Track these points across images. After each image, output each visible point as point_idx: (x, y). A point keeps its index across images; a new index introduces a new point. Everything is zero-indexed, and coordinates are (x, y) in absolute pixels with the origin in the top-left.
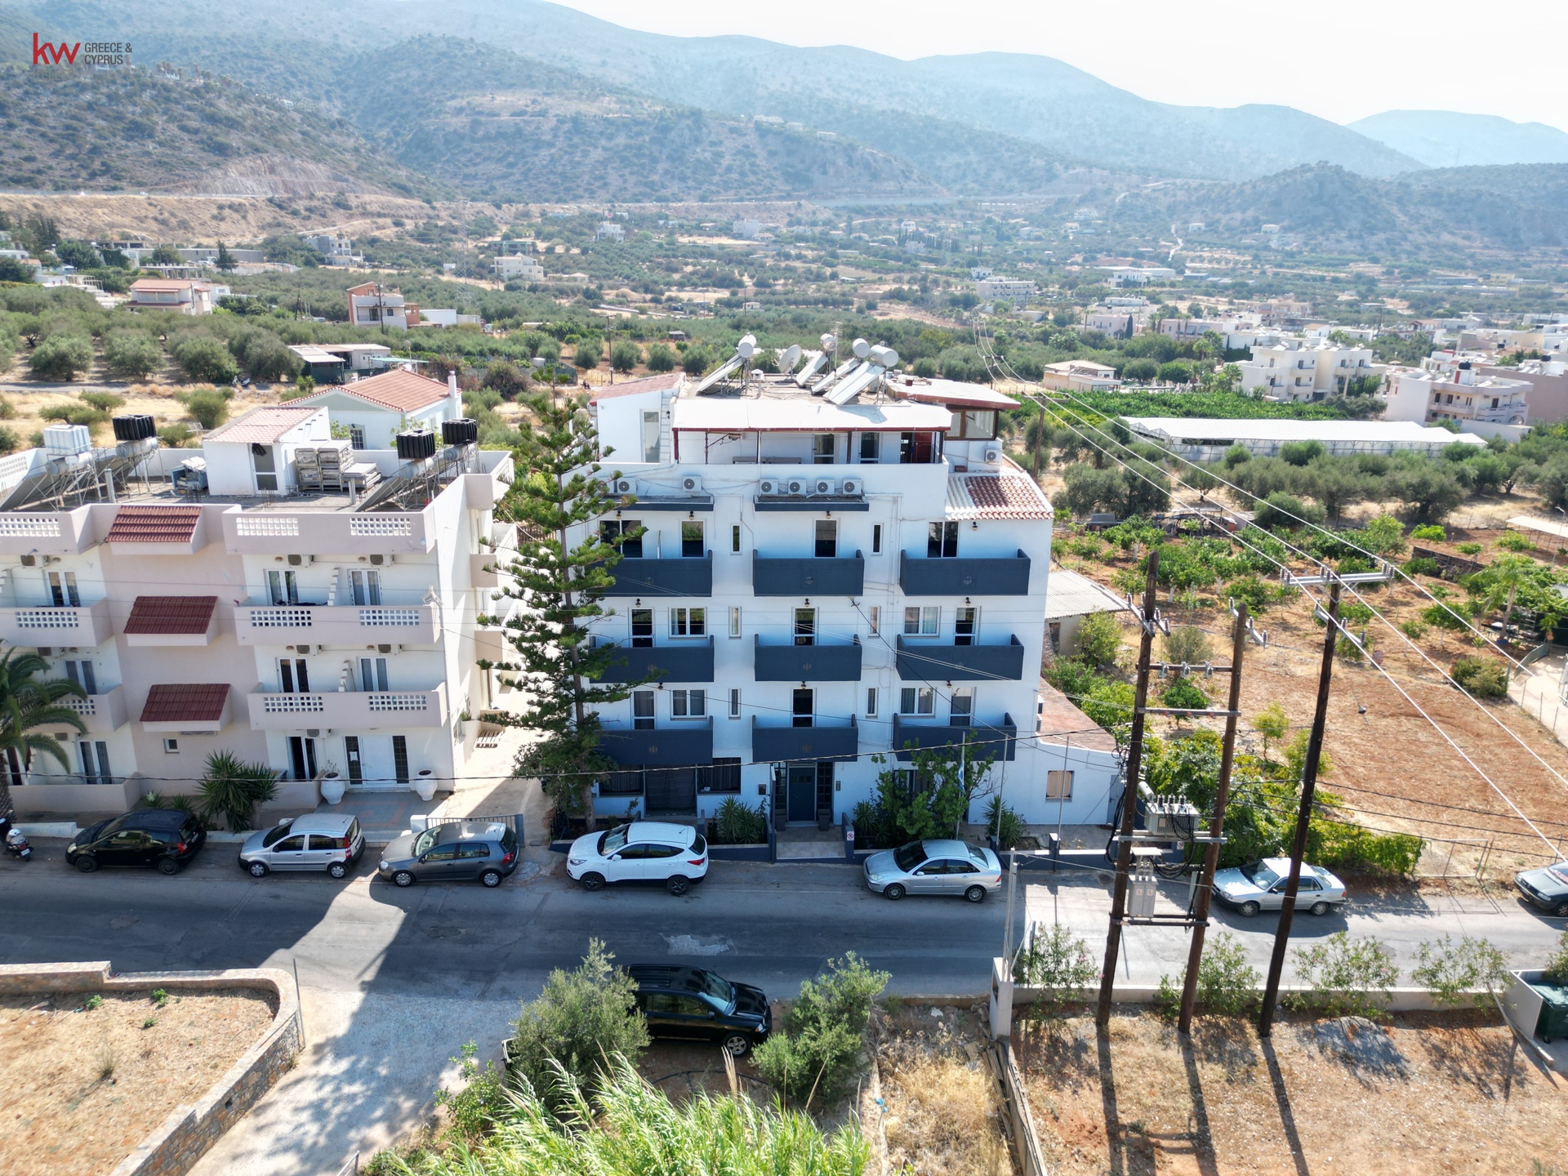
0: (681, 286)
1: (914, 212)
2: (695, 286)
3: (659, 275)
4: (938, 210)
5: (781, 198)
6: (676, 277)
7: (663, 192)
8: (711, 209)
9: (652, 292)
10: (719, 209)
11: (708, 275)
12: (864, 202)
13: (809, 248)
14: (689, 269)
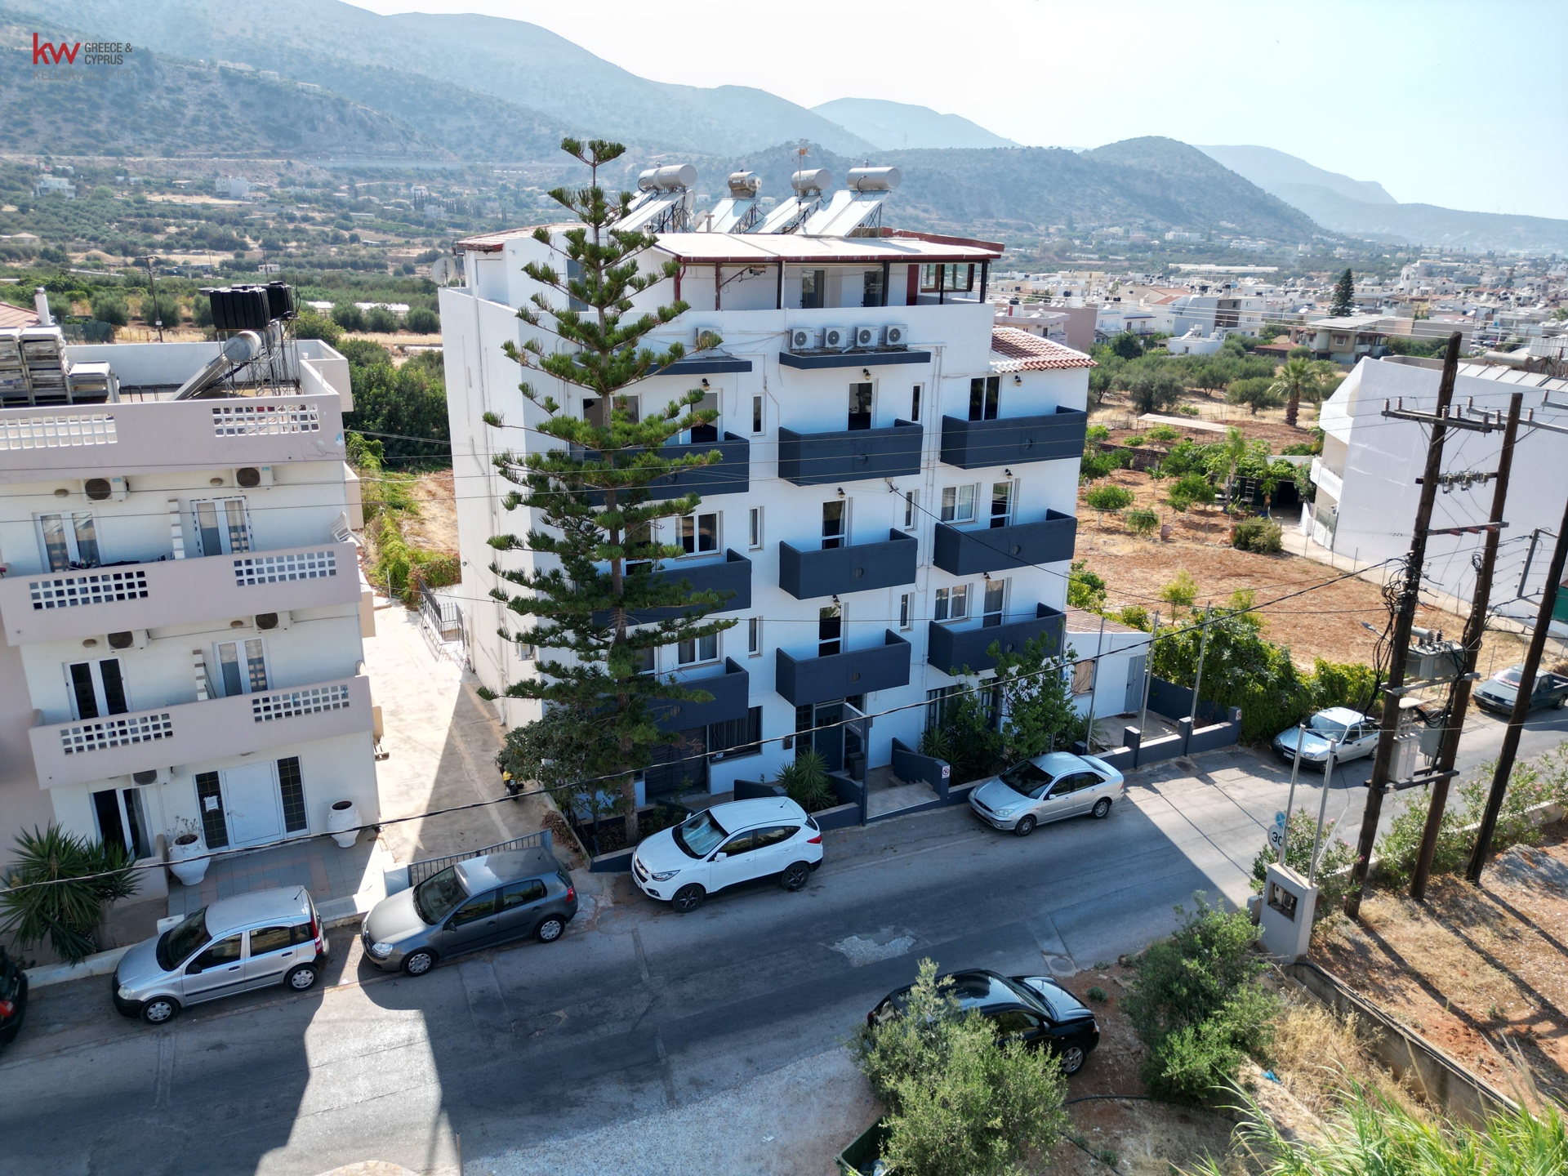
0: (168, 247)
1: (423, 176)
2: (186, 248)
3: (135, 236)
4: (448, 175)
5: (266, 156)
6: (159, 238)
7: (113, 145)
8: (181, 166)
9: (132, 254)
10: (191, 166)
11: (201, 235)
12: (365, 164)
13: (314, 210)
14: (173, 230)
